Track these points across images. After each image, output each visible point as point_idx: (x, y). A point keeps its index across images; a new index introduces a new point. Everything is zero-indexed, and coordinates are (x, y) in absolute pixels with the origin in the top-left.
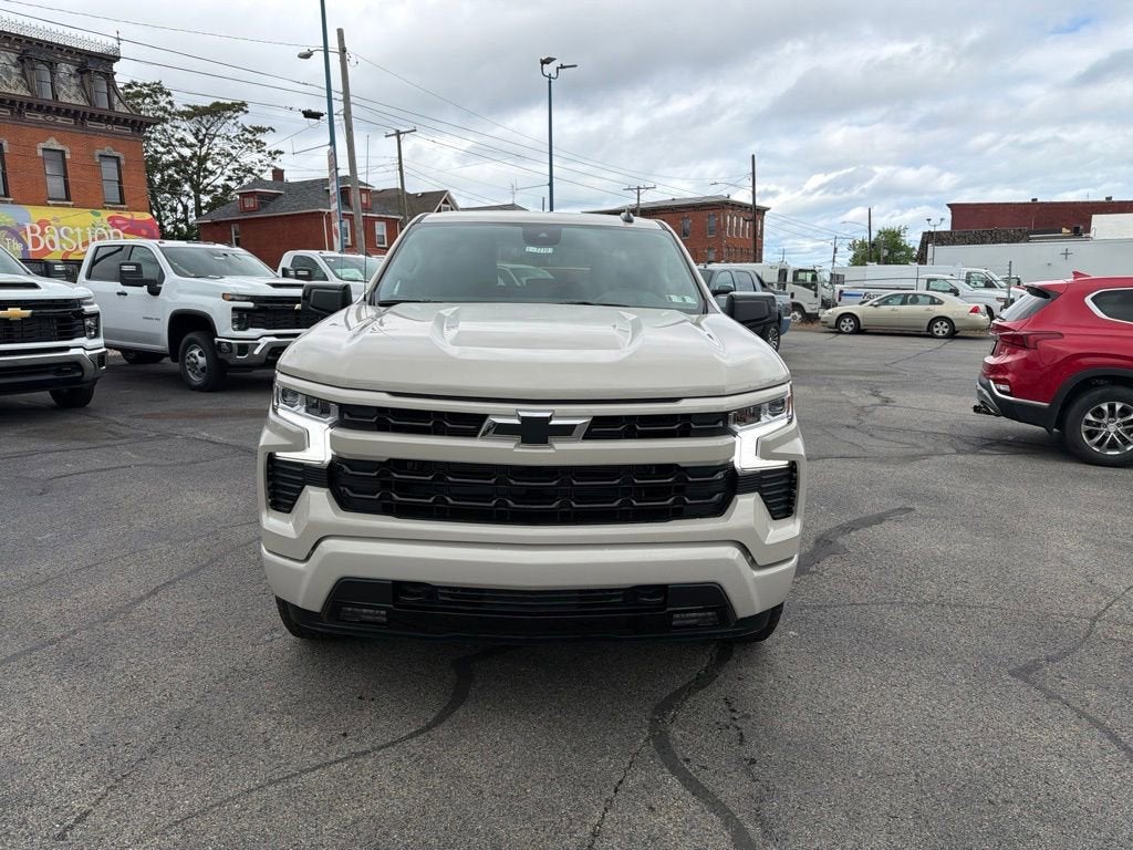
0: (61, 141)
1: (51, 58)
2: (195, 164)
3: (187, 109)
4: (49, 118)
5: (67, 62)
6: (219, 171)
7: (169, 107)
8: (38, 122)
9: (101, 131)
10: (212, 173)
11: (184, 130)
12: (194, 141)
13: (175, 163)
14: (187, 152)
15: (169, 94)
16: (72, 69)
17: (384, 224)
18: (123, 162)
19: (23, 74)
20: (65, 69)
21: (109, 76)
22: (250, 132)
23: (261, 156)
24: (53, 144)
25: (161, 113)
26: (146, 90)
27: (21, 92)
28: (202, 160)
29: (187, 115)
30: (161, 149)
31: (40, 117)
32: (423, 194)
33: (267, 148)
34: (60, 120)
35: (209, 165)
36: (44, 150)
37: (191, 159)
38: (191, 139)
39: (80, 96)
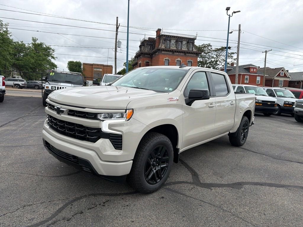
0: (180, 59)
1: (182, 40)
2: (214, 63)
3: (215, 49)
4: (179, 54)
5: (185, 41)
6: (220, 64)
7: (211, 49)
8: (177, 55)
9: (189, 56)
10: (218, 64)
11: (214, 54)
12: (216, 57)
13: (210, 63)
14: (213, 60)
15: (211, 46)
16: (186, 42)
17: (260, 77)
18: (193, 63)
19: (176, 45)
20: (184, 43)
21: (193, 43)
22: (230, 54)
23: (232, 60)
24: (179, 59)
25: (209, 51)
26: (206, 46)
27: (175, 48)
28: (217, 61)
29: (215, 51)
30: (207, 59)
31: (177, 54)
32: (275, 68)
33: (234, 58)
34: (181, 54)
35: (218, 63)
36: (177, 61)
37: (214, 61)
38: (215, 56)
39: (186, 48)
